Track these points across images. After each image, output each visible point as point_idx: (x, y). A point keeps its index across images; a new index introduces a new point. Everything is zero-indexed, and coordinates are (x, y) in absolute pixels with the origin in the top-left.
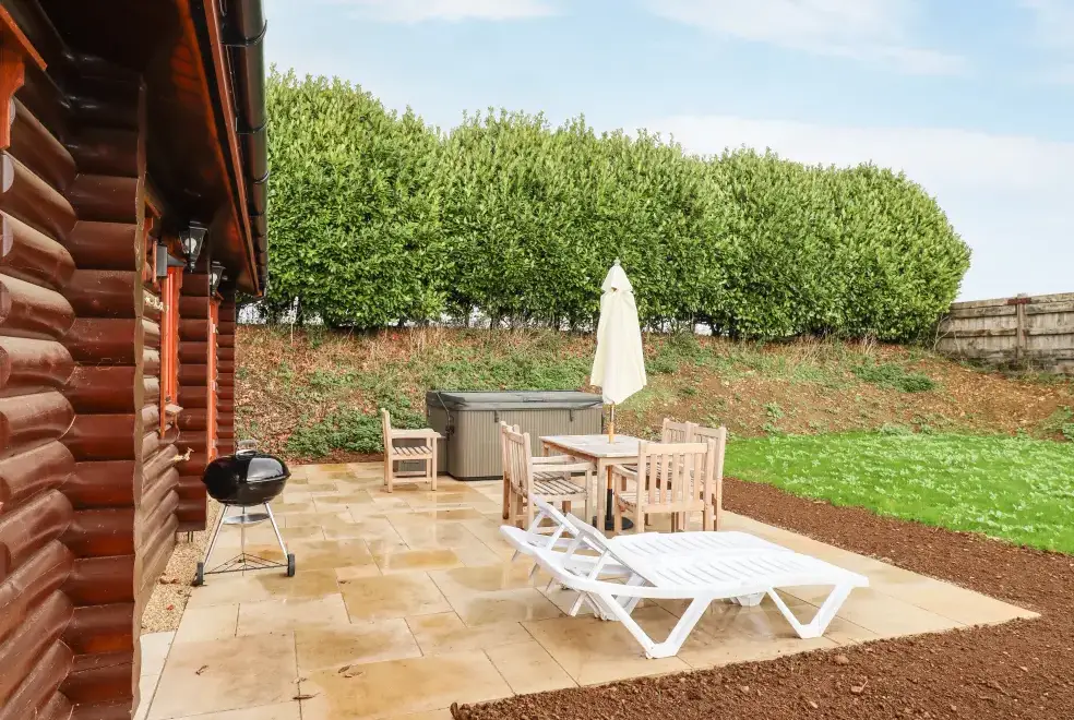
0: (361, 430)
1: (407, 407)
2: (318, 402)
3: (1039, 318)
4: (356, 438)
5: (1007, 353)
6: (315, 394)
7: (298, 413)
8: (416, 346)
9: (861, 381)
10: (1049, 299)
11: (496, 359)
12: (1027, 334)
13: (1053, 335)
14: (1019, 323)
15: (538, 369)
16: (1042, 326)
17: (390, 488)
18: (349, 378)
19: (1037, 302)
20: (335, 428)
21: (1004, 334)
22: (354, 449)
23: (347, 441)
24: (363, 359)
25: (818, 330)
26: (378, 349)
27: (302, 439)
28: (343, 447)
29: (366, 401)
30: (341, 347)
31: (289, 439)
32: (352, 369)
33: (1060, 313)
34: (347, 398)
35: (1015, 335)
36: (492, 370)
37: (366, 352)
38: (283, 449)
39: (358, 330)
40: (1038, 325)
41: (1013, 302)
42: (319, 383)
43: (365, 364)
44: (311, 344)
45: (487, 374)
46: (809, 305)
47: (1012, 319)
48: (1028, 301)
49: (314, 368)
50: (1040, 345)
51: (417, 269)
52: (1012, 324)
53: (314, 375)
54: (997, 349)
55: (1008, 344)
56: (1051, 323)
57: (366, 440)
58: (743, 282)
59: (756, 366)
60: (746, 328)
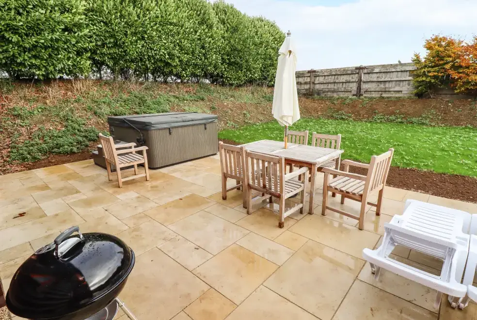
0: (61, 141)
1: (84, 124)
2: (23, 126)
3: (318, 78)
4: (58, 146)
5: (306, 90)
6: (18, 121)
7: (10, 135)
8: (77, 90)
9: (267, 101)
10: (322, 71)
11: (125, 96)
12: (314, 83)
13: (322, 84)
14: (311, 79)
15: (149, 101)
16: (318, 80)
17: (121, 185)
18: (40, 110)
19: (317, 72)
20: (41, 141)
21: (306, 83)
22: (60, 153)
23: (53, 149)
24: (45, 98)
25: (251, 81)
26: (54, 92)
27: (21, 152)
28: (51, 152)
29: (56, 123)
30: (29, 91)
31: (9, 152)
32: (40, 105)
33: (325, 76)
34: (42, 122)
35: (310, 84)
36: (125, 101)
37: (46, 94)
38: (8, 159)
39: (38, 81)
40: (317, 80)
41: (309, 72)
42: (19, 114)
43: (47, 101)
44: (5, 89)
45: (123, 104)
46: (250, 71)
47: (308, 78)
48: (315, 71)
49: (12, 105)
50: (317, 87)
51: (74, 45)
52: (308, 80)
53: (14, 109)
54: (303, 88)
55: (307, 87)
56: (321, 79)
57: (66, 147)
58: (227, 61)
59: (232, 96)
60: (228, 80)
